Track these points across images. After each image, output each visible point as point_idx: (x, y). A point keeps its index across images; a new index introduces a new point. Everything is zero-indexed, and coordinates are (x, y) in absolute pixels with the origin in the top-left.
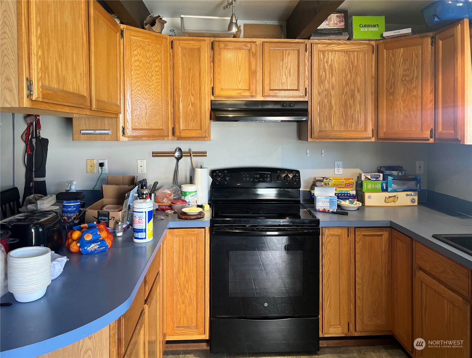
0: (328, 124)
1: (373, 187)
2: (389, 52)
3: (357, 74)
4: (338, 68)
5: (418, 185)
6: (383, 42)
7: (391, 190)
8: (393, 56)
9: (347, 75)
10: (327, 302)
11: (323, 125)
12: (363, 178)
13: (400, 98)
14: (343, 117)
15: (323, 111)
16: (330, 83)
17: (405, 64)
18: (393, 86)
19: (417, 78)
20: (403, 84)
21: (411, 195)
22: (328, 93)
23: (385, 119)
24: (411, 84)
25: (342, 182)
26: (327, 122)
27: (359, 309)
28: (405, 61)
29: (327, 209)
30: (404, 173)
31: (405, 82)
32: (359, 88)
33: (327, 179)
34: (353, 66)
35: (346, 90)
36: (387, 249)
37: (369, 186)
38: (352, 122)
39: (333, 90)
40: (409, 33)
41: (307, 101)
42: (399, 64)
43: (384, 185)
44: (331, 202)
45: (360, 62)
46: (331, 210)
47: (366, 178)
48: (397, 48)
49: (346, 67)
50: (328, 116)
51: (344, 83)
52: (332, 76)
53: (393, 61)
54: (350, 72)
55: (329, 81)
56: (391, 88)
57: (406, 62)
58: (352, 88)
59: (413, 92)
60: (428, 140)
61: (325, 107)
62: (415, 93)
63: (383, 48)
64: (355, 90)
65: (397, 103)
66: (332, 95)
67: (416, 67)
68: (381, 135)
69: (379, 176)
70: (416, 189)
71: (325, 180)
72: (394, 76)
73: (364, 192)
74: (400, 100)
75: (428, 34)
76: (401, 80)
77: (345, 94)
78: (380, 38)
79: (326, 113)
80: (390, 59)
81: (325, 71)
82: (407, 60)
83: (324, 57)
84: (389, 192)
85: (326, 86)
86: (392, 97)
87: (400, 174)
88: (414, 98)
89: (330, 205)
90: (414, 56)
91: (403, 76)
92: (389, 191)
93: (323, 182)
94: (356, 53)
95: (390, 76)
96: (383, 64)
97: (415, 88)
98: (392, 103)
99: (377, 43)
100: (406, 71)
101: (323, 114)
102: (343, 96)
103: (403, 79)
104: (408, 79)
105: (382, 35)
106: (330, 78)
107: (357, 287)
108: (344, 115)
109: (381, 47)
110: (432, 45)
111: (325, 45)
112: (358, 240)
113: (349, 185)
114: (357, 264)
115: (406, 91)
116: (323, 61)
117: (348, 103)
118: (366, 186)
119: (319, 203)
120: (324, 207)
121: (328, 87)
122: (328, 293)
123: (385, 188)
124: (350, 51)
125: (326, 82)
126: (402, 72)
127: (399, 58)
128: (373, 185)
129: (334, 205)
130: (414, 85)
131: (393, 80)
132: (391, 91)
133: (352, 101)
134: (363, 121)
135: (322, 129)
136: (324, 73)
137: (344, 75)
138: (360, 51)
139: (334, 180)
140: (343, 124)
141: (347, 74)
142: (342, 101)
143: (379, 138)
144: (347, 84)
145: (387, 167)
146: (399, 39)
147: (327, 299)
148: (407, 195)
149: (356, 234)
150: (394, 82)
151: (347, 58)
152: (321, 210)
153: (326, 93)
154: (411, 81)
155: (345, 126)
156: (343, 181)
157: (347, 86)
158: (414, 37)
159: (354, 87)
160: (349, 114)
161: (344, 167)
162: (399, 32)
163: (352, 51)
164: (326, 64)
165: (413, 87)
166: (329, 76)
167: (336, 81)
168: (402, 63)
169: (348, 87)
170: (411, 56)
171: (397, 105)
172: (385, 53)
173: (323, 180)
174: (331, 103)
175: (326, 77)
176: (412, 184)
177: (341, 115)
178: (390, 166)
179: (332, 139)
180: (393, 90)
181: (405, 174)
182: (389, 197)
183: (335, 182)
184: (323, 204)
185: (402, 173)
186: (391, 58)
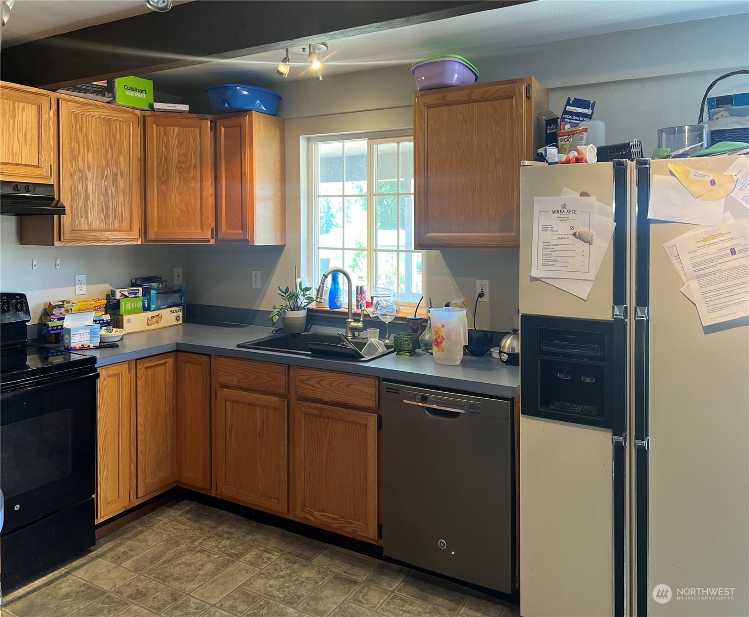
0: (83, 221)
1: (133, 307)
2: (159, 129)
3: (119, 152)
4: (96, 141)
5: (183, 298)
6: (152, 115)
7: (154, 308)
8: (165, 135)
9: (107, 152)
10: (104, 472)
11: (77, 221)
12: (118, 296)
13: (175, 189)
14: (103, 211)
15: (76, 201)
16: (85, 160)
17: (181, 147)
18: (165, 173)
19: (195, 166)
20: (179, 172)
21: (176, 312)
22: (83, 175)
23: (156, 215)
24: (189, 172)
25: (90, 304)
26: (82, 217)
27: (142, 467)
28: (180, 143)
29: (86, 344)
30: (164, 284)
31: (181, 170)
32: (123, 172)
33: (69, 302)
34: (115, 140)
35: (106, 173)
36: (171, 379)
37: (129, 306)
38: (115, 218)
39: (89, 171)
40: (186, 111)
41: (53, 185)
42: (173, 145)
43: (146, 302)
44: (92, 333)
45: (123, 137)
46: (92, 346)
47: (123, 294)
48: (172, 126)
49: (106, 140)
50: (83, 209)
51: (104, 162)
52: (88, 152)
53: (165, 141)
54: (111, 148)
55: (84, 157)
56: (163, 175)
57: (182, 145)
58: (114, 171)
59: (191, 183)
60: (209, 241)
61: (79, 195)
62: (193, 185)
63: (153, 122)
64: (117, 174)
65: (172, 194)
66: (89, 178)
67: (194, 153)
68: (151, 236)
69: (138, 291)
70: (180, 303)
71: (66, 305)
72: (166, 160)
73: (122, 315)
74: (175, 191)
75: (207, 116)
76: (176, 167)
77: (105, 178)
78: (148, 109)
79: (81, 204)
80: (161, 139)
81: (78, 142)
82: (182, 143)
83: (77, 122)
84: (153, 311)
85: (80, 165)
86: (164, 187)
87: (161, 286)
88: (191, 191)
89: (91, 337)
90: (191, 140)
91: (178, 162)
92: (152, 309)
93: (63, 308)
94: (118, 123)
95: (161, 160)
96: (153, 142)
97: (193, 178)
98: (165, 194)
99: (144, 114)
100: (181, 156)
101: (77, 205)
102: (103, 181)
103: (179, 165)
104: (184, 166)
105: (151, 106)
106: (84, 154)
107: (139, 438)
108: (104, 208)
109: (149, 120)
110: (211, 130)
111: (80, 105)
112: (140, 376)
113: (100, 308)
114: (138, 407)
115: (182, 181)
116: (75, 127)
117: (109, 191)
118: (125, 305)
119: (75, 338)
120: (83, 342)
121: (82, 166)
122: (105, 459)
123: (146, 307)
124: (111, 120)
125: (80, 159)
126: (177, 158)
127: (173, 138)
128: (133, 304)
129: (95, 337)
130: (191, 175)
131: (165, 165)
132: (163, 179)
133: (114, 189)
134: (128, 216)
135: (75, 227)
136: (76, 145)
137: (104, 151)
138: (123, 122)
139: (79, 304)
140: (103, 221)
141: (107, 150)
142: (101, 187)
143: (148, 239)
144: (108, 165)
145: (144, 278)
146: (172, 114)
147: (104, 468)
148: (172, 312)
149: (138, 369)
150: (167, 168)
151: (107, 127)
152: (77, 347)
153: (81, 175)
154: (188, 169)
155: (106, 224)
156: (92, 303)
157: (107, 168)
158: (191, 116)
159: (116, 170)
160: (111, 207)
161: (89, 282)
162: (175, 107)
163: (114, 120)
164: (79, 133)
165: (191, 177)
166: (84, 150)
167: (93, 158)
168: (177, 146)
169: (109, 168)
170: (188, 140)
171: (171, 197)
172: (155, 130)
173: (63, 304)
174: (87, 190)
175: (79, 152)
176: (175, 298)
177: (100, 207)
178: (147, 277)
179: (89, 242)
180: (165, 178)
181: (166, 286)
182: (152, 317)
183: (81, 305)
184: (81, 338)
185: (162, 284)
186: (163, 137)
